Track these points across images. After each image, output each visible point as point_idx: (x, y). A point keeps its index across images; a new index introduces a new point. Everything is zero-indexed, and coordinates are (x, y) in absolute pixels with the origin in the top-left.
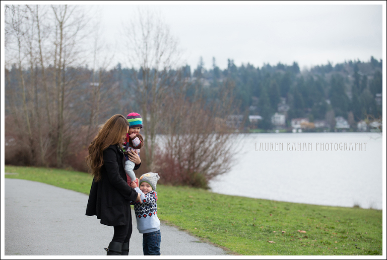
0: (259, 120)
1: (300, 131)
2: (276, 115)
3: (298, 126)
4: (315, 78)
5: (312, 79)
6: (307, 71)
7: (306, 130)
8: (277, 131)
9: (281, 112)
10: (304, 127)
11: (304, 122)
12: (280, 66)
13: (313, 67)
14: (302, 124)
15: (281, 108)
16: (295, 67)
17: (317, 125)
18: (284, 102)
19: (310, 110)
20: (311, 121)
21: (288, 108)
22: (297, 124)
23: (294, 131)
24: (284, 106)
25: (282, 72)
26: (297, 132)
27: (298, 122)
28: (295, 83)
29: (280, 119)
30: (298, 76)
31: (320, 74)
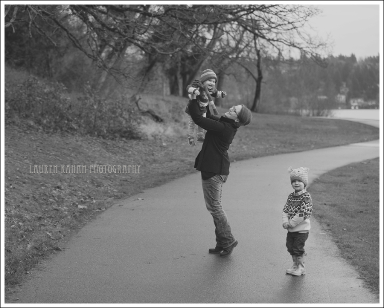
0: (325, 99)
1: (357, 108)
2: (339, 96)
3: (356, 104)
4: (369, 67)
5: (366, 67)
6: (362, 61)
7: (361, 107)
8: (340, 108)
9: (343, 93)
10: (360, 105)
11: (360, 101)
12: (341, 57)
13: (367, 58)
14: (358, 103)
15: (342, 90)
16: (353, 57)
17: (370, 104)
18: (345, 86)
19: (364, 92)
20: (365, 100)
21: (348, 90)
22: (354, 103)
23: (353, 108)
24: (344, 89)
25: (343, 62)
26: (355, 108)
27: (356, 101)
28: (353, 71)
29: (342, 98)
30: (355, 65)
31: (372, 64)
